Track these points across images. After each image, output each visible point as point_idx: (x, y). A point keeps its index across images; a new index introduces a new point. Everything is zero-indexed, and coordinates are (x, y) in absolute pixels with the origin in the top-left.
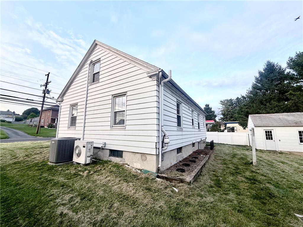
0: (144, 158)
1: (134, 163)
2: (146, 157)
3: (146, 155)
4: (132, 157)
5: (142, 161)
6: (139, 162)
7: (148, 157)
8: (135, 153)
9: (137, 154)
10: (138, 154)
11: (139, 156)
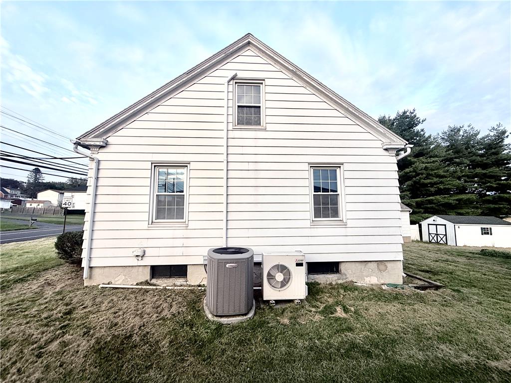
0: (382, 267)
1: (365, 278)
2: (386, 266)
3: (385, 262)
4: (361, 269)
5: (379, 273)
6: (374, 274)
7: (389, 265)
8: (365, 263)
9: (369, 264)
10: (372, 262)
11: (374, 265)
